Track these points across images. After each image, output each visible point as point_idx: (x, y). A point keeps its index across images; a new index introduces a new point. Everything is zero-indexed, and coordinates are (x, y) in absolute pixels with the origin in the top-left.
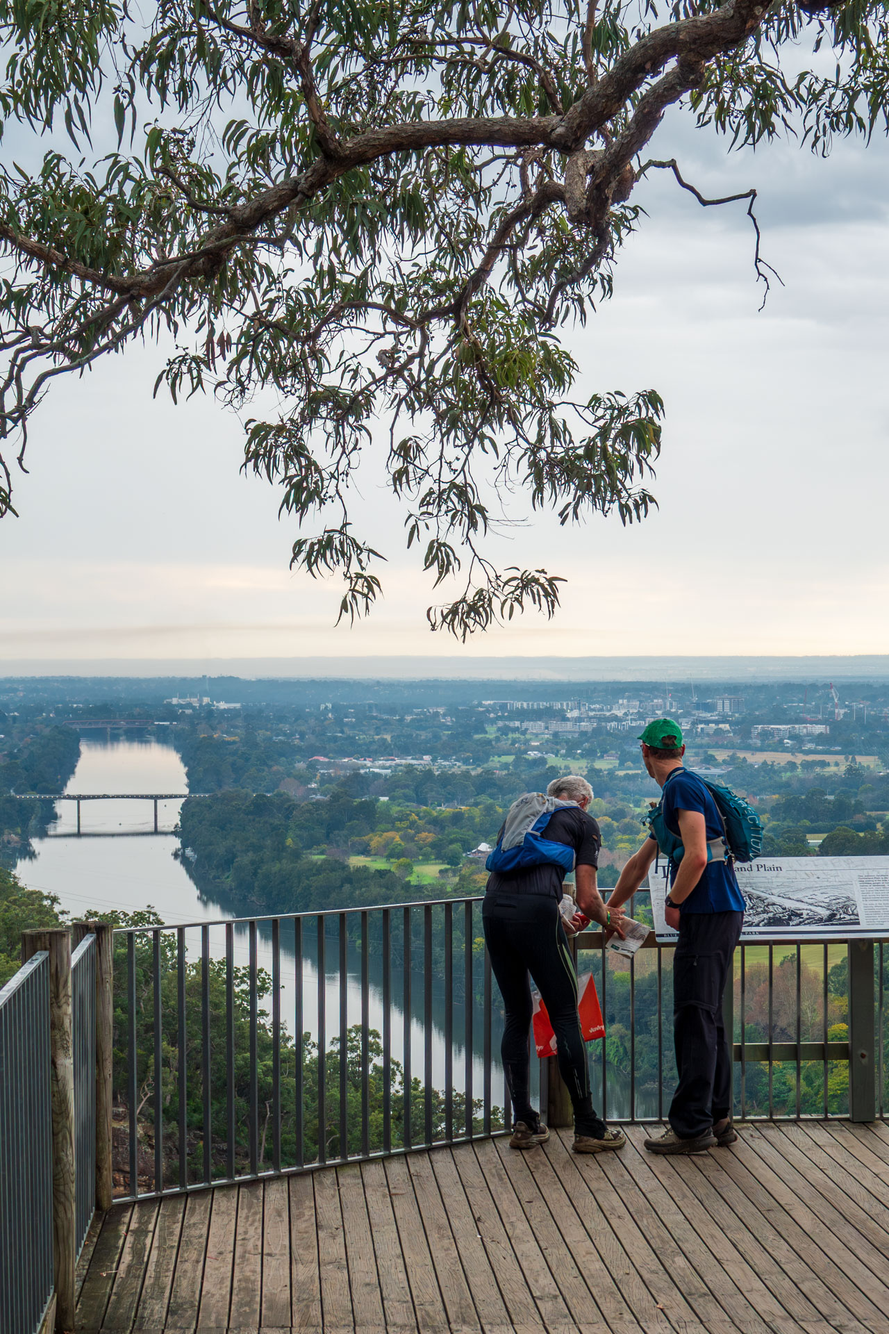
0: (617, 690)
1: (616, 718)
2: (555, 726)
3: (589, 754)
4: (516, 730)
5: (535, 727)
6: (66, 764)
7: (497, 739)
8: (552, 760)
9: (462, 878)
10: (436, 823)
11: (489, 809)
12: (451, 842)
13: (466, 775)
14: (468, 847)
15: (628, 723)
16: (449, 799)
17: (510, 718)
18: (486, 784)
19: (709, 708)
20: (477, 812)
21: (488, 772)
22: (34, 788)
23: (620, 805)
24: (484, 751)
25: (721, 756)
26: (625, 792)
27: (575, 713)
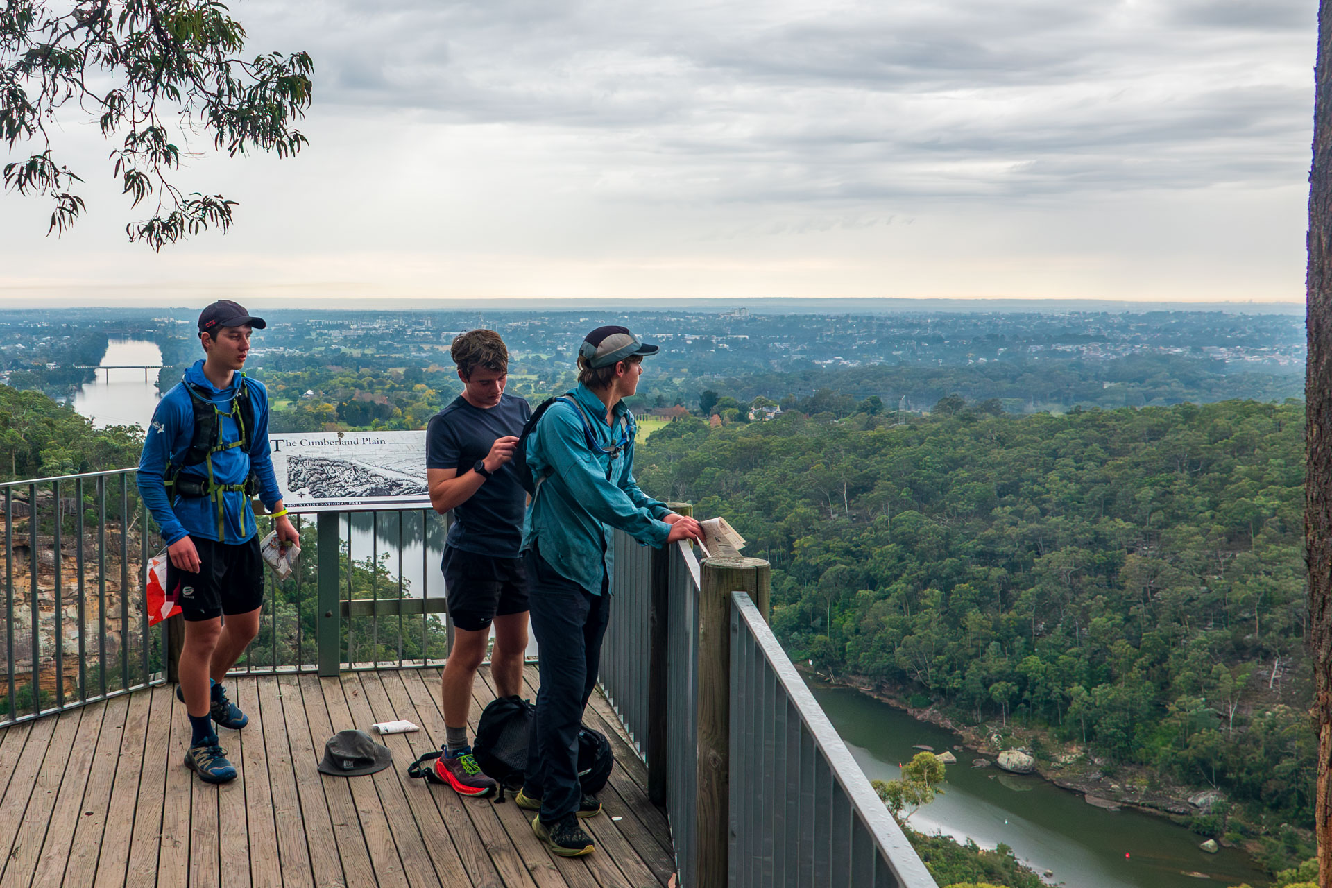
0: (375, 315)
1: (375, 329)
2: (345, 332)
3: (362, 346)
4: (326, 334)
5: (335, 333)
6: (100, 351)
7: (317, 339)
8: (343, 349)
9: (299, 407)
10: (286, 380)
11: (312, 374)
12: (293, 390)
13: (301, 357)
14: (302, 392)
15: (380, 332)
16: (293, 369)
17: (323, 329)
18: (311, 362)
19: (421, 324)
20: (306, 375)
21: (312, 355)
22: (84, 363)
23: (377, 371)
24: (311, 345)
25: (426, 347)
26: (380, 365)
27: (355, 326)
